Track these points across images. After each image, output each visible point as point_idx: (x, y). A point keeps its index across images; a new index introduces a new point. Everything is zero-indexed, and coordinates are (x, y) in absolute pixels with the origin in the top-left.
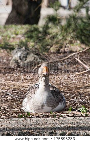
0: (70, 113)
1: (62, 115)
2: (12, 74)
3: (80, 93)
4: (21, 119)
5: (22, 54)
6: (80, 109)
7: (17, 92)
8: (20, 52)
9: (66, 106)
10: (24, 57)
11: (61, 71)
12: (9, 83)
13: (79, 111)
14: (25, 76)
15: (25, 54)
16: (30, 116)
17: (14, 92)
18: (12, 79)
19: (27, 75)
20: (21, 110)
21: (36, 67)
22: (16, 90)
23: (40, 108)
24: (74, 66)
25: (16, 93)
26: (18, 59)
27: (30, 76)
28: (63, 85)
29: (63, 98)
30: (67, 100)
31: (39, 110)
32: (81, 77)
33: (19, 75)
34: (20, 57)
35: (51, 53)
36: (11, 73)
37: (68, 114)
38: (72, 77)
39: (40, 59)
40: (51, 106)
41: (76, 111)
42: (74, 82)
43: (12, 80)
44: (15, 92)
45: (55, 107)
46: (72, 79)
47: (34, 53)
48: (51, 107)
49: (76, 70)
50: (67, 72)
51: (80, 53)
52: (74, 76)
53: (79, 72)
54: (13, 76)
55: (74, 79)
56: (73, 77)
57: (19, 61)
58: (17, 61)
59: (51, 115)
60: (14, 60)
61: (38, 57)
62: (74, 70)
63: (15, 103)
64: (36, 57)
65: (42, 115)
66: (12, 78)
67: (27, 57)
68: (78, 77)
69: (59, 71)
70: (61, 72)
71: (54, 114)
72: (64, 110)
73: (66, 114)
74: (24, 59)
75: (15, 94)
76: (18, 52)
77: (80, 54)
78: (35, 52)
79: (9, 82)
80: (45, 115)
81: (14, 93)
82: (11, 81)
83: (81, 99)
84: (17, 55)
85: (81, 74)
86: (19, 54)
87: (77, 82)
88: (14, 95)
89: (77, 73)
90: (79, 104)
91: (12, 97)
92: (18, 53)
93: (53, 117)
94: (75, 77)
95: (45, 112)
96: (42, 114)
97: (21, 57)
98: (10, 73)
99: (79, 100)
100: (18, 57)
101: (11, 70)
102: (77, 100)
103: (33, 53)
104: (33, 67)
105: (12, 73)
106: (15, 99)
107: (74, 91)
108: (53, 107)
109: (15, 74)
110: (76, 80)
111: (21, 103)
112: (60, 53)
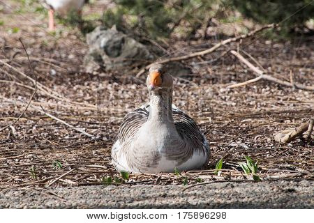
0: (219, 174)
1: (202, 177)
2: (88, 87)
3: (242, 129)
4: (108, 188)
5: (110, 41)
6: (241, 164)
7: (98, 126)
8: (104, 37)
9: (209, 157)
10: (114, 48)
11: (198, 79)
12: (82, 105)
13: (240, 169)
14: (117, 90)
15: (118, 42)
16: (128, 180)
17: (92, 126)
18: (88, 97)
19: (122, 89)
20: (109, 167)
21: (142, 71)
22: (98, 122)
23: (151, 162)
24: (228, 68)
25: (96, 128)
26: (102, 52)
27: (127, 91)
28: (203, 111)
29: (203, 140)
30: (213, 145)
31: (148, 166)
32: (245, 92)
33: (103, 88)
34: (105, 48)
35: (176, 39)
36: (86, 83)
37: (215, 177)
38: (224, 92)
39: (150, 52)
40: (175, 156)
41: (232, 169)
42: (228, 104)
43: (88, 101)
44: (95, 125)
45: (184, 159)
46: (223, 97)
47: (138, 38)
48: (176, 159)
49: (233, 78)
50: (214, 80)
51: (241, 38)
52: (229, 90)
53: (239, 81)
54: (89, 91)
55: (229, 97)
56: (227, 93)
57: (105, 57)
58: (100, 56)
59: (176, 177)
60: (91, 55)
61: (147, 48)
62: (226, 77)
63: (94, 152)
64: (141, 49)
65: (156, 179)
66: (88, 95)
67: (123, 47)
68: (236, 93)
69: (194, 80)
70: (198, 83)
71: (184, 175)
72: (206, 167)
73: (210, 177)
74: (116, 53)
75: (95, 130)
76: (101, 37)
77: (241, 40)
78: (140, 37)
79: (81, 103)
80: (162, 178)
81: (93, 128)
82: (86, 103)
83: (243, 142)
84: (100, 44)
85: (244, 87)
86: (103, 41)
87: (234, 104)
88: (92, 134)
89: (235, 85)
90: (240, 154)
91: (87, 137)
92: (101, 40)
93: (180, 181)
94: (231, 93)
95: (162, 172)
96: (155, 177)
97: (109, 49)
98: (83, 85)
99: (239, 143)
100: (100, 48)
101: (84, 78)
102: (235, 145)
103: (135, 39)
104: (134, 71)
105: (88, 85)
106: (94, 143)
107: (228, 125)
108: (180, 160)
109: (94, 87)
110: (233, 99)
111: (109, 152)
112: (196, 40)
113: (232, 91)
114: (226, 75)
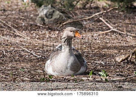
0: (90, 77)
1: (83, 78)
2: (38, 32)
3: (102, 54)
4: (42, 83)
5: (48, 11)
6: (100, 73)
7: (41, 51)
8: (45, 10)
10: (50, 15)
11: (85, 29)
12: (34, 41)
13: (100, 75)
14: (50, 34)
15: (51, 12)
16: (51, 79)
17: (38, 51)
18: (37, 37)
19: (52, 33)
20: (44, 71)
21: (61, 25)
22: (41, 49)
24: (99, 24)
26: (44, 16)
27: (54, 34)
28: (86, 45)
29: (84, 61)
30: (89, 62)
32: (105, 36)
33: (44, 32)
34: (46, 14)
35: (77, 9)
36: (37, 30)
38: (96, 36)
39: (65, 17)
40: (74, 70)
41: (96, 75)
42: (97, 42)
43: (37, 38)
44: (40, 51)
45: (77, 71)
46: (95, 38)
47: (60, 11)
48: (74, 71)
49: (100, 29)
50: (91, 30)
52: (98, 35)
53: (103, 31)
54: (38, 34)
55: (98, 38)
56: (97, 36)
57: (45, 19)
58: (43, 18)
59: (72, 78)
60: (40, 17)
61: (64, 15)
62: (97, 29)
63: (38, 64)
64: (61, 15)
65: (64, 79)
66: (37, 36)
67: (53, 15)
68: (101, 36)
69: (83, 30)
70: (85, 31)
71: (75, 77)
73: (86, 78)
74: (50, 17)
75: (39, 53)
76: (44, 10)
77: (104, 14)
78: (61, 10)
79: (34, 40)
80: (66, 78)
82: (36, 39)
83: (102, 61)
84: (44, 12)
85: (105, 34)
86: (45, 12)
87: (100, 42)
88: (38, 55)
89: (101, 32)
90: (101, 67)
91: (35, 56)
92: (44, 11)
93: (74, 80)
94: (99, 37)
97: (47, 15)
98: (36, 31)
99: (100, 62)
100: (44, 14)
101: (36, 27)
102: (99, 62)
103: (59, 11)
104: (58, 25)
105: (38, 31)
106: (38, 59)
107: (97, 52)
109: (40, 32)
110: (100, 39)
111: (45, 64)
112: (86, 9)
113: (100, 36)
114: (97, 27)
